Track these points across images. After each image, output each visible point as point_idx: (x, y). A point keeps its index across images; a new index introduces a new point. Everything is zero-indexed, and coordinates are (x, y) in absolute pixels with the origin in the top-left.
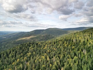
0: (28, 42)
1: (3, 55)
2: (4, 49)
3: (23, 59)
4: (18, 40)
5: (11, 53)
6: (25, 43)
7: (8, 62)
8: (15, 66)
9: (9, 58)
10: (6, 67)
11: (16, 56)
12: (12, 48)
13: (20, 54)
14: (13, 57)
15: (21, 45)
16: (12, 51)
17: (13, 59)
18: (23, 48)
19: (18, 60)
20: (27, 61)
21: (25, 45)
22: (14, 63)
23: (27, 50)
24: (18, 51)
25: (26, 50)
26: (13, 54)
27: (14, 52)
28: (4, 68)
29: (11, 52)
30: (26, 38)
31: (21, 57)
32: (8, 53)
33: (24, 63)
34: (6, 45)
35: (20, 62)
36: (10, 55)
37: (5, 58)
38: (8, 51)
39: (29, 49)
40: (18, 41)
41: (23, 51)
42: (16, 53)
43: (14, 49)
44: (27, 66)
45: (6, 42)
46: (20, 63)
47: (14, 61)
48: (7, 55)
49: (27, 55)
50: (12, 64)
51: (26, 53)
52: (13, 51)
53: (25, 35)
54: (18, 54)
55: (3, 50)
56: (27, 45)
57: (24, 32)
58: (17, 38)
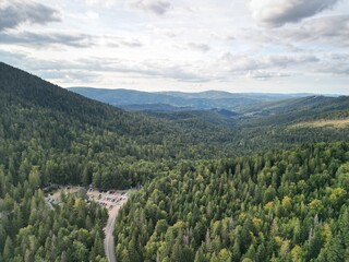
0: (339, 143)
1: (242, 168)
2: (245, 152)
3: (307, 203)
4: (294, 126)
5: (266, 168)
6: (323, 143)
7: (252, 194)
8: (274, 215)
9: (256, 182)
10: (246, 209)
11: (279, 185)
12: (270, 152)
13: (296, 180)
14: (268, 182)
15: (303, 147)
16: (267, 163)
17: (268, 191)
18: (312, 161)
19: (286, 199)
20: (323, 217)
21: (321, 149)
22: (270, 203)
23: (325, 174)
24: (290, 169)
25: (321, 172)
26: (272, 172)
27: (274, 168)
28: (239, 208)
29: (263, 166)
30: (329, 122)
31: (299, 192)
32: (256, 166)
33: (308, 219)
34: (252, 140)
35: (291, 209)
36: (261, 175)
37: (245, 180)
38: (256, 159)
39: (335, 170)
40: (292, 131)
41: (310, 171)
42: (282, 172)
43: (275, 157)
44: (319, 235)
45: (252, 130)
46: (293, 214)
47: (270, 198)
48: (253, 173)
49: (323, 194)
50: (266, 207)
51: (321, 184)
52: (272, 165)
53: (324, 108)
54: (287, 179)
55: (243, 155)
56: (328, 152)
57: (321, 98)
58: (291, 119)
